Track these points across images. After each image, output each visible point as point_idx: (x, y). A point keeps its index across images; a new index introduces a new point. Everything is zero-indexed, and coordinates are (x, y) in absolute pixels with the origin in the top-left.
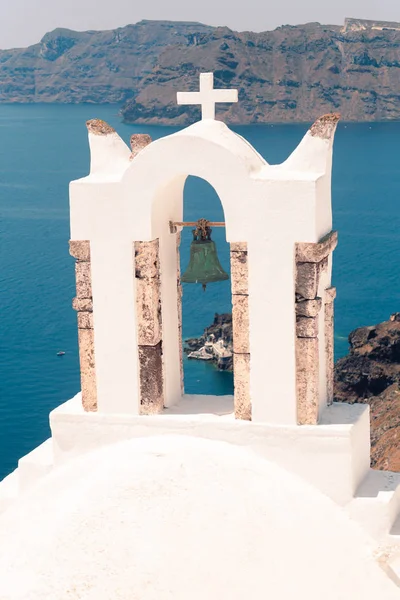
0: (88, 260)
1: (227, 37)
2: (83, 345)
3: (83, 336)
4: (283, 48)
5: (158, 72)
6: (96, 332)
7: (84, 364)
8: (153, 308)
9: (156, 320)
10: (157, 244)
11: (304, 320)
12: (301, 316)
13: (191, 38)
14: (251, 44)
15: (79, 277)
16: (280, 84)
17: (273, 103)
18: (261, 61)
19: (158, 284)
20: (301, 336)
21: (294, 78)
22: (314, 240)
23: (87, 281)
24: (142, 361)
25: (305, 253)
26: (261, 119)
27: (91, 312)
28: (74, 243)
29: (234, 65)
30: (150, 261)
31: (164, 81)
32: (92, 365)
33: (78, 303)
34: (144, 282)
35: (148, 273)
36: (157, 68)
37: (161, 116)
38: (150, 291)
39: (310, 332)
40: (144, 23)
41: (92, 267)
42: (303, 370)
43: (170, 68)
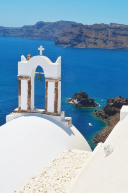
1: (81, 26)
4: (95, 29)
5: (64, 34)
13: (72, 25)
14: (87, 28)
16: (93, 38)
17: (91, 43)
21: (97, 37)
26: (88, 47)
29: (83, 33)
37: (64, 44)
43: (67, 33)
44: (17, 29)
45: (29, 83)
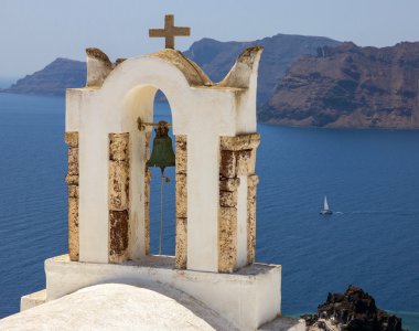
0: (77, 146)
1: (350, 51)
2: (72, 209)
3: (72, 203)
4: (401, 63)
5: (290, 80)
6: (80, 200)
7: (71, 224)
8: (122, 183)
9: (123, 191)
10: (127, 137)
11: (225, 194)
12: (224, 191)
13: (319, 50)
14: (372, 58)
15: (70, 159)
16: (397, 94)
17: (389, 111)
18: (381, 73)
19: (127, 166)
20: (223, 206)
21: (410, 89)
22: (233, 135)
23: (76, 162)
24: (112, 222)
25: (226, 144)
26: (379, 124)
27: (77, 185)
28: (68, 135)
29: (357, 76)
30: (121, 148)
31: (296, 87)
32: (77, 225)
33: (69, 178)
34: (115, 163)
35: (119, 157)
36: (289, 77)
37: (290, 118)
38: (120, 170)
39: (229, 202)
40: (280, 36)
41: (80, 152)
42: (224, 231)
43: (300, 77)
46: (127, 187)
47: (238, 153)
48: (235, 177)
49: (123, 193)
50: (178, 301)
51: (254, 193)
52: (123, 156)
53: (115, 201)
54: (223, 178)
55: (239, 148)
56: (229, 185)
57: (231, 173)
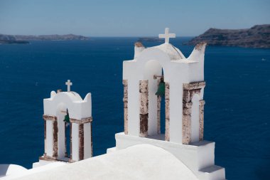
0: (127, 86)
2: (125, 113)
3: (125, 110)
6: (128, 109)
7: (125, 119)
8: (145, 102)
10: (147, 82)
12: (184, 108)
15: (125, 91)
19: (147, 95)
20: (184, 114)
22: (188, 83)
23: (127, 92)
24: (141, 119)
25: (186, 87)
27: (127, 102)
30: (145, 87)
32: (127, 120)
33: (124, 100)
34: (142, 94)
35: (143, 91)
38: (144, 97)
39: (186, 113)
41: (128, 88)
42: (185, 126)
44: (241, 32)
45: (55, 124)
46: (147, 104)
47: (191, 91)
48: (190, 101)
49: (145, 107)
50: (174, 155)
51: (203, 108)
52: (145, 90)
53: (142, 110)
54: (184, 102)
55: (191, 89)
56: (187, 105)
57: (188, 100)
